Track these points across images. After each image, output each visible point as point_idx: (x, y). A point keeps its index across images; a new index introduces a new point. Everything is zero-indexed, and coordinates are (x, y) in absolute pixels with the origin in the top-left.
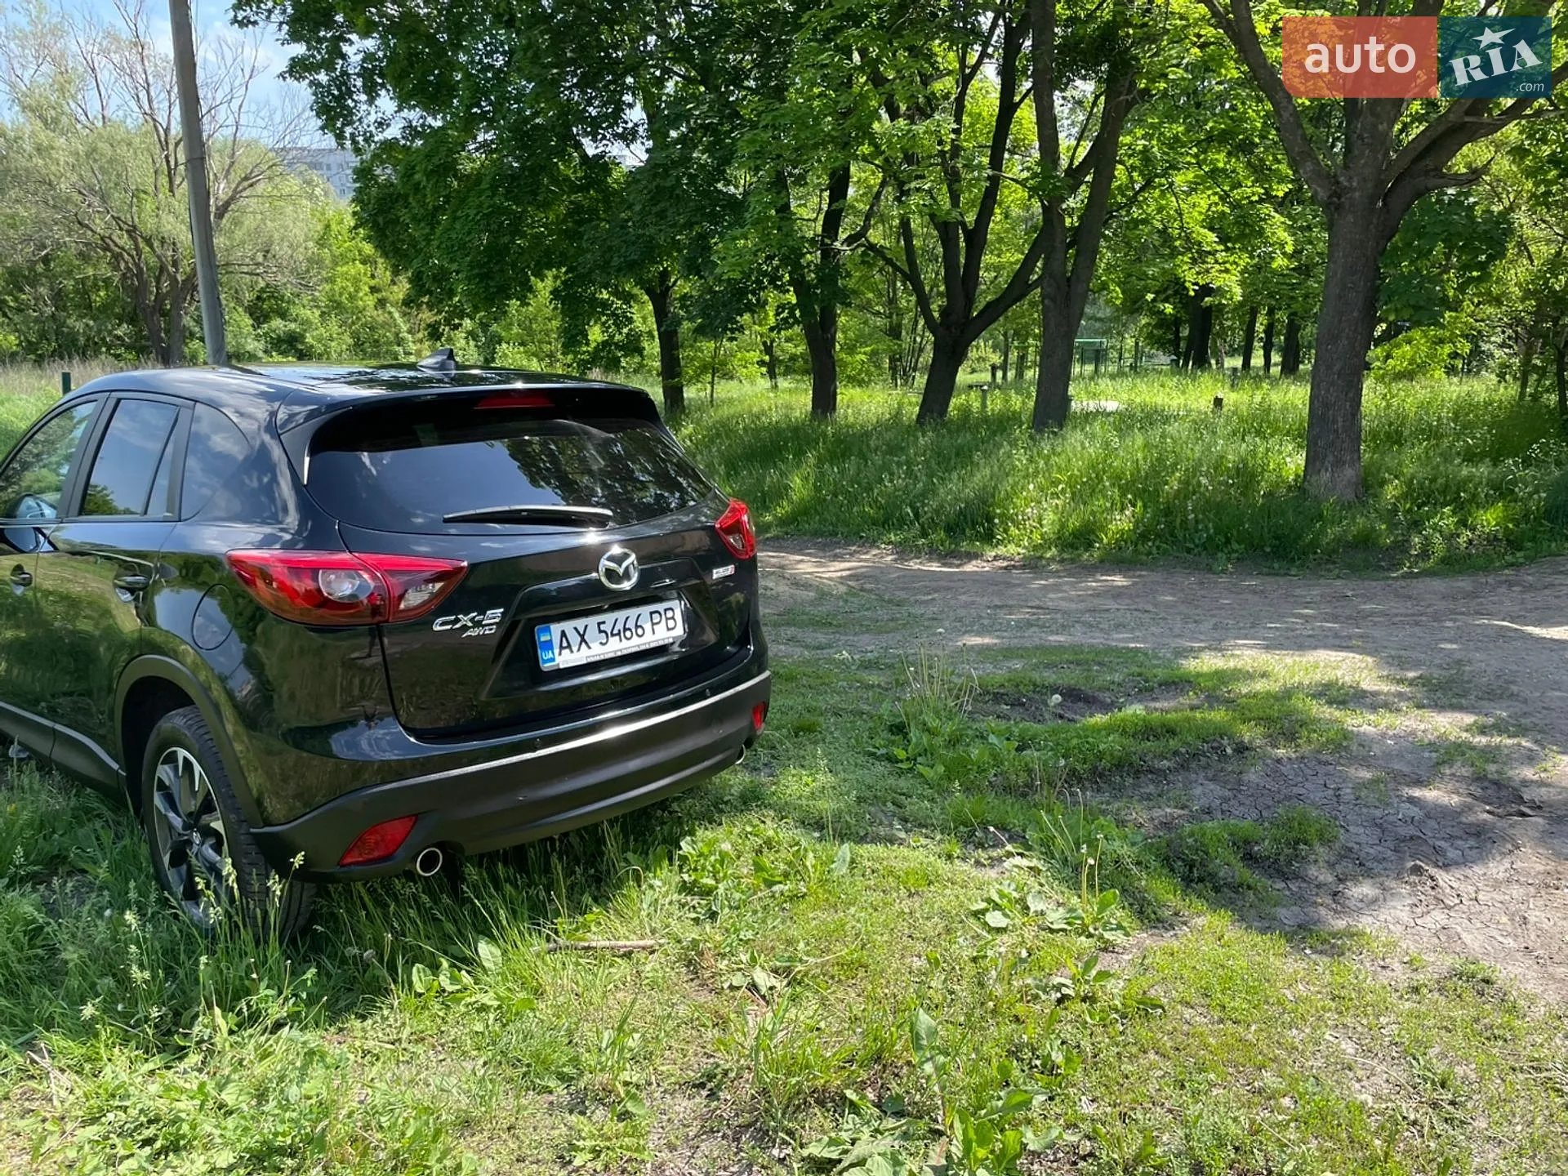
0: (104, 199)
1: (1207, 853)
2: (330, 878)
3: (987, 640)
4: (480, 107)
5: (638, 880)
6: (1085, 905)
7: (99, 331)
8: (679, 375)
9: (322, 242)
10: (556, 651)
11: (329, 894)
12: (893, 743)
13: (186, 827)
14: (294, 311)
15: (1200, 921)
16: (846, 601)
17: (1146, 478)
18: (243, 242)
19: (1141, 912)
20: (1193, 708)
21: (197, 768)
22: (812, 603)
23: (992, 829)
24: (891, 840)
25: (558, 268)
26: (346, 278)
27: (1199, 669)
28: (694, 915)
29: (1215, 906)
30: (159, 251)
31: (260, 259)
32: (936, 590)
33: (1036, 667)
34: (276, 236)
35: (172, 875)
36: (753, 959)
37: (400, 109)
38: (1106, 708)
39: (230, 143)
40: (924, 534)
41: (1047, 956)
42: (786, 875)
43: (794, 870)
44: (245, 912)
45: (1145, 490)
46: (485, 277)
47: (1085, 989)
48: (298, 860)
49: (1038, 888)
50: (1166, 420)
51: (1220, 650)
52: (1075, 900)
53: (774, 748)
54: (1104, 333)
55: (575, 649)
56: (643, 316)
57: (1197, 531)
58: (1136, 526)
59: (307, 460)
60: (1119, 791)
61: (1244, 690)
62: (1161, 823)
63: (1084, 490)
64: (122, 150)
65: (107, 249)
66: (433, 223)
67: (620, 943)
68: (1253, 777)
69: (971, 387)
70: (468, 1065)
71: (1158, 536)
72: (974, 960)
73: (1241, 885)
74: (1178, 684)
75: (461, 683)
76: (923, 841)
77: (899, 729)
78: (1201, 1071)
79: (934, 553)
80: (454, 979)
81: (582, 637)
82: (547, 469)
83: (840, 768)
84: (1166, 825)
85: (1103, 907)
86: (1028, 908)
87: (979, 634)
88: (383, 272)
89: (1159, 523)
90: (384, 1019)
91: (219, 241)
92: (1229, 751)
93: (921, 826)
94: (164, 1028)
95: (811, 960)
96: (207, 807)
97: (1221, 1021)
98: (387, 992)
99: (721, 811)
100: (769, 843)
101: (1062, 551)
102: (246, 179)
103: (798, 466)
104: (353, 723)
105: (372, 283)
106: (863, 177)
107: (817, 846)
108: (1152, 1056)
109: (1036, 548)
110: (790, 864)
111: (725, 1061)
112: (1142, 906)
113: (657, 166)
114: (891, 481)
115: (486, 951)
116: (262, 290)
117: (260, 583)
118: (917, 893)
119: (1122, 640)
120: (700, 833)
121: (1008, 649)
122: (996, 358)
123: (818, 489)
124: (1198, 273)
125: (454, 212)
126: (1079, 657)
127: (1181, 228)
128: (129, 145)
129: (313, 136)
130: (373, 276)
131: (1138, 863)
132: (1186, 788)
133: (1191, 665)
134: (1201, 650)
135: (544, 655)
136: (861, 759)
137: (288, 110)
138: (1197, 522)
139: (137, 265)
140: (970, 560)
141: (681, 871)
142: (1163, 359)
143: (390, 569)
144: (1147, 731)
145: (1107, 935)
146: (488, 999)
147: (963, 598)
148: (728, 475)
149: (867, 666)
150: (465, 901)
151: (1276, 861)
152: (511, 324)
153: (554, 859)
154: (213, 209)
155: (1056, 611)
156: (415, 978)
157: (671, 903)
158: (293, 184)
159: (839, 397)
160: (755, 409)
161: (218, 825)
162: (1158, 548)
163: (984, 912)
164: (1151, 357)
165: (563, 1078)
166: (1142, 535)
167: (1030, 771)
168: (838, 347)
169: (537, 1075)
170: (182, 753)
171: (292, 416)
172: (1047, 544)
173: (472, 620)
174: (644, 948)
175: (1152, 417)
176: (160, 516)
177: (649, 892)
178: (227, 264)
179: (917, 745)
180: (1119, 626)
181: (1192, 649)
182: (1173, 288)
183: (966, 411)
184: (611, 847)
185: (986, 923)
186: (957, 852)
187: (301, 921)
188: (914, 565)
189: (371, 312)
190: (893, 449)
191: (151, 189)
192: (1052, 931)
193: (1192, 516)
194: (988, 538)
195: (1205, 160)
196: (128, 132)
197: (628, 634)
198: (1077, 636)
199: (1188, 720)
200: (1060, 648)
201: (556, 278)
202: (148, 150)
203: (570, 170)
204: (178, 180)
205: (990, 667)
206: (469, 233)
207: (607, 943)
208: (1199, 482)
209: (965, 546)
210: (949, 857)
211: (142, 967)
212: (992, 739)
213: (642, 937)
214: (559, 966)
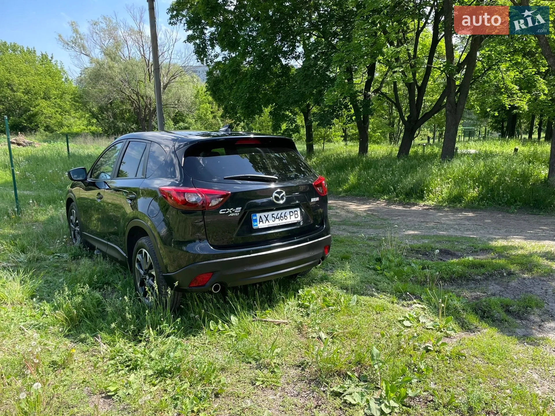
0: (129, 83)
1: (490, 308)
2: (186, 291)
3: (416, 232)
4: (248, 49)
5: (284, 301)
6: (440, 321)
7: (127, 127)
8: (312, 140)
9: (196, 97)
10: (258, 222)
11: (186, 297)
12: (376, 264)
13: (145, 274)
14: (186, 120)
15: (485, 331)
16: (365, 218)
17: (484, 177)
18: (171, 97)
19: (462, 326)
20: (493, 259)
21: (148, 255)
22: (353, 218)
23: (408, 293)
24: (372, 296)
25: (272, 104)
26: (203, 108)
27: (496, 245)
28: (301, 314)
29: (491, 326)
30: (145, 100)
31: (177, 103)
32: (399, 216)
33: (433, 242)
34: (182, 95)
35: (140, 289)
36: (320, 329)
37: (222, 51)
38: (458, 257)
39: (168, 65)
40: (397, 196)
41: (425, 337)
42: (334, 304)
43: (337, 302)
44: (160, 300)
45: (483, 182)
46: (247, 108)
47: (437, 348)
48: (176, 284)
49: (424, 314)
50: (494, 156)
51: (506, 239)
52: (437, 319)
53: (334, 264)
54: (474, 125)
55: (264, 222)
56: (300, 120)
57: (503, 197)
58: (479, 195)
59: (183, 159)
60: (460, 286)
61: (514, 253)
62: (475, 298)
63: (459, 182)
64: (135, 68)
65: (130, 100)
66: (231, 89)
67: (277, 320)
68: (513, 284)
69: (419, 145)
70: (226, 353)
71: (488, 199)
72: (398, 336)
73: (503, 320)
74: (487, 250)
75: (229, 233)
76: (383, 297)
77: (379, 260)
78: (476, 378)
79: (400, 203)
80: (223, 327)
81: (267, 218)
82: (261, 166)
83: (356, 271)
84: (477, 299)
85: (447, 322)
86: (419, 321)
87: (413, 230)
88: (215, 107)
89: (488, 194)
90: (201, 337)
91: (164, 97)
92: (505, 274)
93: (383, 292)
94: (135, 334)
95: (340, 331)
96: (151, 267)
97: (488, 363)
98: (202, 329)
99: (314, 282)
100: (329, 294)
101: (449, 204)
102: (173, 76)
103: (352, 172)
104: (195, 241)
105: (212, 110)
106: (380, 68)
107: (346, 296)
108: (459, 372)
109: (440, 202)
110: (335, 300)
111: (308, 359)
112: (463, 324)
113: (305, 67)
114: (386, 177)
115: (233, 318)
116: (177, 113)
117: (169, 198)
118: (379, 313)
119: (468, 234)
120: (306, 289)
121: (424, 236)
122: (431, 135)
123: (359, 180)
124: (510, 101)
125: (239, 86)
126: (450, 239)
127: (504, 84)
128: (137, 66)
129: (194, 61)
130: (212, 108)
131: (463, 310)
132: (486, 286)
133: (494, 244)
134: (498, 239)
135: (254, 224)
136: (364, 269)
137: (187, 53)
138: (503, 194)
139: (139, 105)
140: (414, 206)
141: (298, 300)
142: (496, 135)
143: (207, 194)
144: (474, 266)
145: (448, 332)
146: (233, 334)
147: (410, 218)
148: (327, 175)
149: (370, 239)
150: (227, 303)
151: (518, 313)
152: (256, 123)
153: (257, 292)
154: (162, 86)
155: (444, 224)
156: (211, 324)
157: (294, 310)
158: (187, 78)
159: (369, 148)
160: (338, 152)
161: (153, 273)
162: (487, 203)
163: (403, 321)
164: (492, 133)
165: (255, 359)
166: (481, 198)
167: (426, 277)
168: (369, 130)
169: (247, 358)
170: (144, 250)
171: (179, 146)
172: (444, 201)
173: (232, 211)
174: (284, 323)
175: (488, 155)
176: (140, 177)
177: (287, 306)
178: (166, 105)
179: (385, 265)
180: (467, 230)
181: (495, 238)
182: (501, 107)
183: (416, 152)
184: (275, 289)
185: (403, 324)
186: (395, 301)
187: (177, 305)
188: (393, 207)
189: (211, 120)
190: (388, 166)
191: (143, 80)
192: (427, 329)
193: (501, 192)
194: (421, 198)
195: (513, 59)
196: (137, 62)
197: (282, 218)
198: (451, 232)
199: (489, 262)
200: (444, 236)
201: (272, 107)
202: (143, 67)
203: (277, 69)
204: (152, 77)
205: (416, 242)
206: (243, 93)
207: (272, 320)
208: (505, 180)
209: (412, 201)
210: (393, 302)
211: (129, 314)
212: (413, 265)
213: (284, 320)
214: (256, 326)
